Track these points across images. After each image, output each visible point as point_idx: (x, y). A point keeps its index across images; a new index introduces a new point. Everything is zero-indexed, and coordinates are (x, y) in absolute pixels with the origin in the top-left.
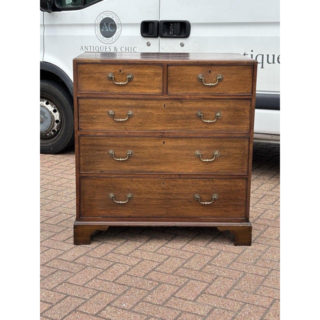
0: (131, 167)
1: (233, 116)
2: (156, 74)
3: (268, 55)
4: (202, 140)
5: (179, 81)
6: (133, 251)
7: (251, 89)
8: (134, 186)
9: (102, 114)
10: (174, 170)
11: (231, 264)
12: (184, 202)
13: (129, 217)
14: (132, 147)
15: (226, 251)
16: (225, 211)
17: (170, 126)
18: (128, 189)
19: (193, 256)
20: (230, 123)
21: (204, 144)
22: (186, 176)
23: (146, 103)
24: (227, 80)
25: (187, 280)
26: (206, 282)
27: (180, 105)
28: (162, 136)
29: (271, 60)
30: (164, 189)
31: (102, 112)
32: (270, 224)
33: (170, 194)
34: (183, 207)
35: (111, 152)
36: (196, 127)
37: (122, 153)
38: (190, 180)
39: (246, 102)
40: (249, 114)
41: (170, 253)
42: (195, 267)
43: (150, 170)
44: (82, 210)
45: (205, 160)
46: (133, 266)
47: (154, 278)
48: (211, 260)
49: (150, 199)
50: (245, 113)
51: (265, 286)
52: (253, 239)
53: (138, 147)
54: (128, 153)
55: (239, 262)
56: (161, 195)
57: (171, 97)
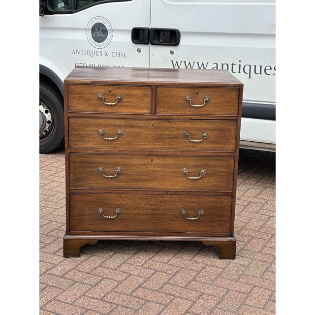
0: (120, 183)
1: (219, 136)
2: (145, 95)
3: (255, 66)
4: (189, 158)
5: (167, 102)
6: (121, 265)
7: (237, 110)
8: (123, 202)
9: (92, 132)
10: (162, 187)
11: (215, 279)
12: (171, 218)
13: (118, 231)
14: (121, 165)
15: (211, 264)
16: (211, 226)
17: (158, 145)
18: (117, 205)
19: (178, 271)
20: (216, 143)
21: (192, 162)
22: (173, 193)
23: (135, 123)
24: (214, 101)
25: (172, 297)
26: (191, 300)
27: (168, 125)
28: (151, 154)
29: (258, 71)
30: (151, 205)
31: (92, 131)
32: (254, 235)
33: (158, 210)
34: (170, 222)
35: (100, 169)
36: (183, 146)
37: (111, 170)
38: (177, 196)
39: (232, 122)
40: (234, 134)
41: (156, 267)
42: (181, 283)
43: (138, 186)
44: (72, 224)
45: (192, 178)
46: (120, 282)
47: (140, 295)
48: (197, 276)
49: (138, 214)
50: (231, 133)
51: (247, 305)
52: (237, 252)
53: (127, 165)
54: (117, 171)
55: (223, 278)
56: (149, 211)
57: (160, 117)
